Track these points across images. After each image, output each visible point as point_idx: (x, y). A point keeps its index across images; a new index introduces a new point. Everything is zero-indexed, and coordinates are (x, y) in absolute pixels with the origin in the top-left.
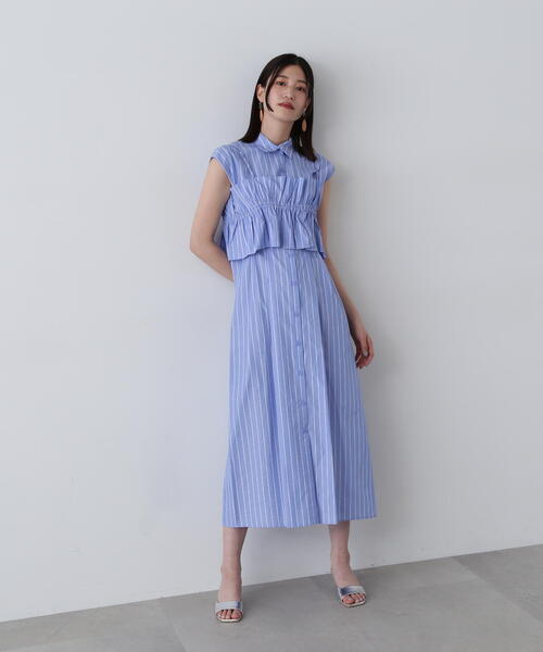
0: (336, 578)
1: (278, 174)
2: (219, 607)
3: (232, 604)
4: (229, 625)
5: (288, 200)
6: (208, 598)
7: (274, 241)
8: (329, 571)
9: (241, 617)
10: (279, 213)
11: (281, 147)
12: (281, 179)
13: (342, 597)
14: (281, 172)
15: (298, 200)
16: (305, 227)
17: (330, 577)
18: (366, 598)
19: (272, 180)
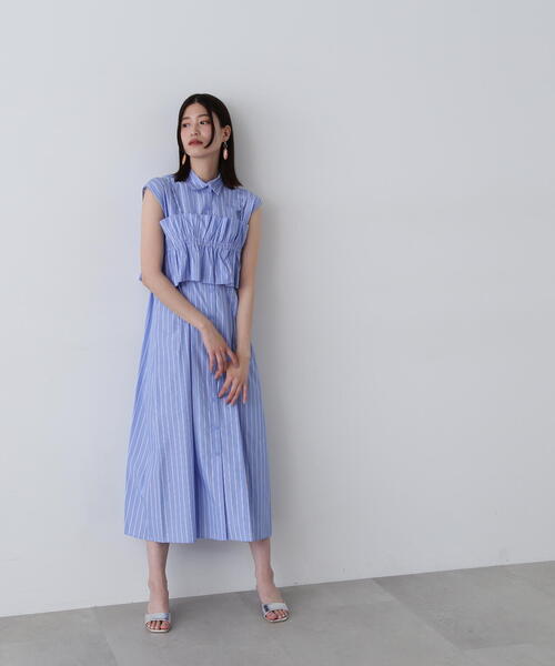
0: (261, 595)
1: (204, 212)
2: (148, 618)
3: (161, 615)
4: (158, 635)
5: (212, 237)
6: (138, 609)
7: (195, 275)
8: (254, 588)
9: (169, 629)
10: (202, 249)
11: (209, 184)
12: (207, 218)
13: (266, 613)
14: (207, 209)
15: (221, 238)
16: (225, 264)
17: (255, 593)
18: (288, 614)
19: (198, 217)
